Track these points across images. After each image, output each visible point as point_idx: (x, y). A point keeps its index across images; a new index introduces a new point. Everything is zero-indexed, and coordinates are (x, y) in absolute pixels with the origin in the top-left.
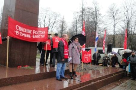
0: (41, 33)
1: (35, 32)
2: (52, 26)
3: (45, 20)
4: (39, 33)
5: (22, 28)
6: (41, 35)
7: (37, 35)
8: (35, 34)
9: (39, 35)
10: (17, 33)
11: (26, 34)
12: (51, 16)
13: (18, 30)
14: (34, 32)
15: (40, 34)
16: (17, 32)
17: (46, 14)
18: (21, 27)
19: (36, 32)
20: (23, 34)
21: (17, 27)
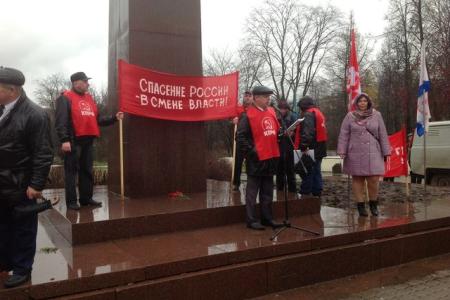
0: (214, 92)
1: (197, 91)
2: (310, 60)
3: (282, 42)
4: (208, 92)
5: (157, 85)
6: (217, 100)
7: (202, 99)
8: (195, 98)
9: (208, 99)
10: (144, 102)
11: (168, 101)
12: (304, 23)
13: (146, 93)
14: (194, 90)
15: (211, 97)
16: (144, 98)
17: (286, 20)
18: (154, 82)
19: (200, 92)
20: (161, 102)
21: (143, 82)
